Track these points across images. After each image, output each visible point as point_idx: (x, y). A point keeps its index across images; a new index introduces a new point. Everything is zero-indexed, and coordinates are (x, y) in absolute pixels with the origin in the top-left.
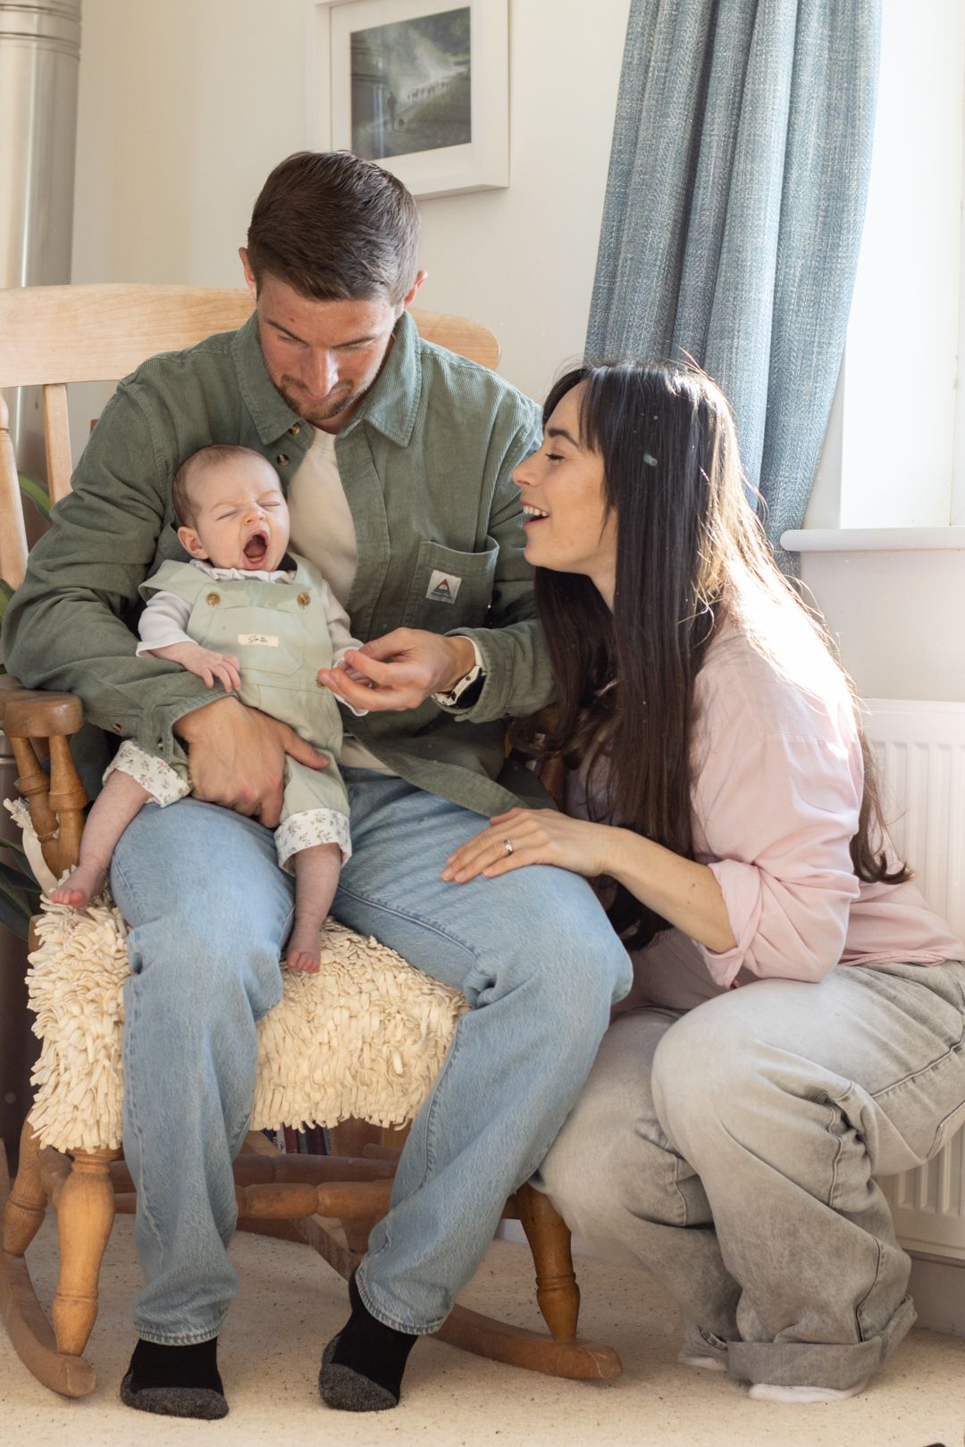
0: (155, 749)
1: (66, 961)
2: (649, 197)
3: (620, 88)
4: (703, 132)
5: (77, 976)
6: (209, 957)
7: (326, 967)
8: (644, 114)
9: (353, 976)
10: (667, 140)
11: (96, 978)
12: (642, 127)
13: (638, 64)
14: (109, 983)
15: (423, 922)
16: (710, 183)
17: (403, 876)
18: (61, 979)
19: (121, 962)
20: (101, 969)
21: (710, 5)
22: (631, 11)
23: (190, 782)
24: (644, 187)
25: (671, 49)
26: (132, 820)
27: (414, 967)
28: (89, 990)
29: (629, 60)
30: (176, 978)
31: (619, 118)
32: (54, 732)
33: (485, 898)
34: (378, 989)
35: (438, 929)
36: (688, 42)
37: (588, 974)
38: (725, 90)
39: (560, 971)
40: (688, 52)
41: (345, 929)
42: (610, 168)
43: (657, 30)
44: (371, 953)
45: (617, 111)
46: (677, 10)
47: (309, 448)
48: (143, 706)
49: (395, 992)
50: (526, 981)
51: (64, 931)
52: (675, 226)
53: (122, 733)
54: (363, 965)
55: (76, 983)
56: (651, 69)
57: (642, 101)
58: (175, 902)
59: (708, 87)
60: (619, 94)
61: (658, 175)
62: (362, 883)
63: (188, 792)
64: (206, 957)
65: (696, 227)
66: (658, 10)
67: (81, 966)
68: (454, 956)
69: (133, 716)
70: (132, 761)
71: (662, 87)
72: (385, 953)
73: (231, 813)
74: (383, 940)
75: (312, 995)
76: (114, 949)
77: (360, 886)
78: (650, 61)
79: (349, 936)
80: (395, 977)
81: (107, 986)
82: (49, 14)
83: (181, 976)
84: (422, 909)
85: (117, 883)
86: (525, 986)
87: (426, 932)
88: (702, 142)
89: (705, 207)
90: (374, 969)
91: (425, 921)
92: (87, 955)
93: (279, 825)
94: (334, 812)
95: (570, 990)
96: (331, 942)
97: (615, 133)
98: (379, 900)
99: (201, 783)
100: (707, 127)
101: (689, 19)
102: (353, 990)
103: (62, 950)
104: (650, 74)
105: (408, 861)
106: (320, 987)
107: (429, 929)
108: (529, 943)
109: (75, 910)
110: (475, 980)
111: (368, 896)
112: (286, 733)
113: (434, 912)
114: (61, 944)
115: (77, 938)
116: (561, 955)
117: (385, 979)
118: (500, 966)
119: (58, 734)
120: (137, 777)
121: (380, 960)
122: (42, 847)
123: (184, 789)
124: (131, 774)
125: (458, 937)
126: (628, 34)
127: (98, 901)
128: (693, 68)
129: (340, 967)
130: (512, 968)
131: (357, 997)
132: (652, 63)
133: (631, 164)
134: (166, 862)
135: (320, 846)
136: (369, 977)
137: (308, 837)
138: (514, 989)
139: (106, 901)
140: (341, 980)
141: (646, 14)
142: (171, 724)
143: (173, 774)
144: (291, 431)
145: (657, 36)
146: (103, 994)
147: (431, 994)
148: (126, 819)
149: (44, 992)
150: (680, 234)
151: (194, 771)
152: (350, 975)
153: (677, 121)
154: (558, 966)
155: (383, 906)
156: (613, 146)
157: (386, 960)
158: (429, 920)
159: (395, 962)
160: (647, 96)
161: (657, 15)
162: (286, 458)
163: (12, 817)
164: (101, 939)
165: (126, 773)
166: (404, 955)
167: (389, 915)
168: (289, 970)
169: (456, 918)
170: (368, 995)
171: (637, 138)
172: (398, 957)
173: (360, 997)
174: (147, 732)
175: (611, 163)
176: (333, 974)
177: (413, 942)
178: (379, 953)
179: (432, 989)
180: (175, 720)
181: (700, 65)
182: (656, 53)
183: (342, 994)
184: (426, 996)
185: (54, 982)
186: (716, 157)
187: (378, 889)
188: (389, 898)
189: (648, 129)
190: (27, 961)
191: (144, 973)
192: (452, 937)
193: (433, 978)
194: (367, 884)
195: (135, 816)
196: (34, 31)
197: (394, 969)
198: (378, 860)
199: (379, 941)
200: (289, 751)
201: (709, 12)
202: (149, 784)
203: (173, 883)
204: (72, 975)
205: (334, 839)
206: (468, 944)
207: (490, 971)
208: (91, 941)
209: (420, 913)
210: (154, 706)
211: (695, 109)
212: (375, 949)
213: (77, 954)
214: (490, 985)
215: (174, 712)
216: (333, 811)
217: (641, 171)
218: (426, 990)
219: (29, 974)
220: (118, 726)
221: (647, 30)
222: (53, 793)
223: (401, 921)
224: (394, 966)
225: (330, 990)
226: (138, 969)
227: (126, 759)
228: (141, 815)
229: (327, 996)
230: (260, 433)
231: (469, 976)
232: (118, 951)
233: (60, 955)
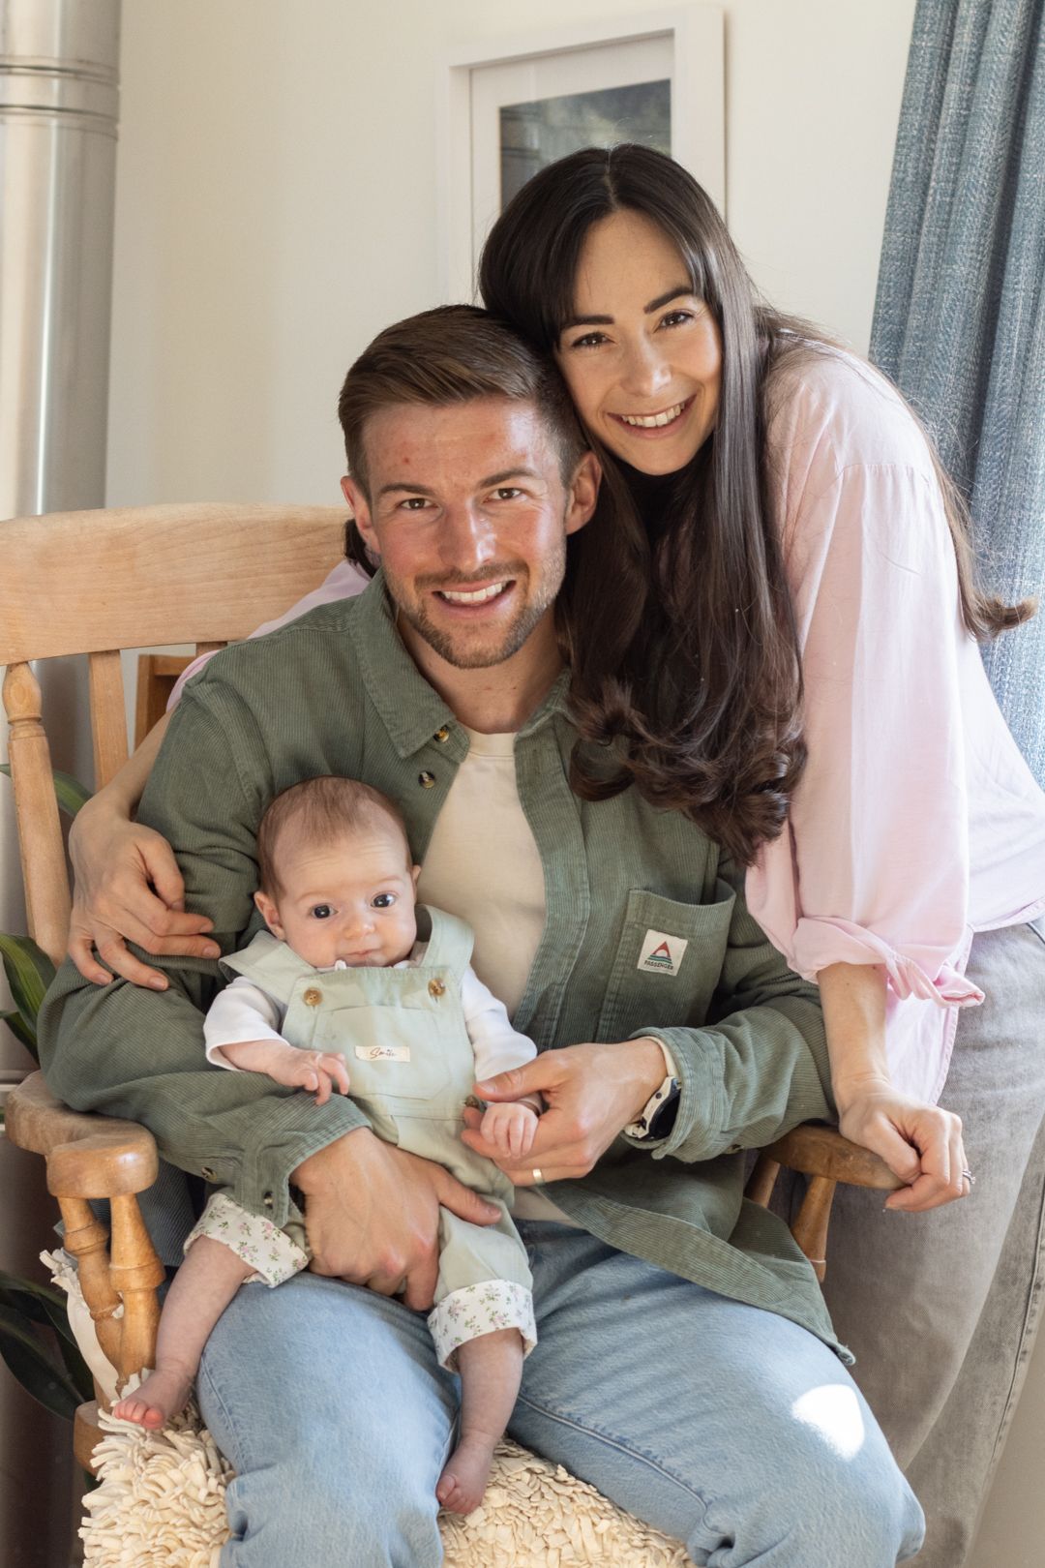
0: (260, 1206)
1: (136, 1509)
2: (928, 376)
3: (888, 214)
4: (1005, 285)
5: (153, 1532)
6: (343, 1523)
7: (499, 1513)
8: (921, 255)
9: (536, 1525)
10: (952, 296)
11: (180, 1536)
12: (919, 274)
13: (912, 182)
14: (198, 1542)
15: (630, 1449)
16: (1014, 356)
17: (601, 1380)
18: (131, 1534)
19: (214, 1512)
20: (186, 1522)
21: (1015, 104)
22: (903, 106)
23: (308, 1249)
24: (921, 359)
25: (959, 164)
26: (227, 1307)
27: (620, 1509)
28: (170, 1551)
29: (901, 175)
30: (297, 1551)
31: (885, 257)
32: (119, 1191)
33: (716, 1422)
34: (570, 1542)
35: (653, 1462)
36: (982, 158)
37: (864, 1535)
38: (1034, 226)
39: (825, 1532)
40: (982, 171)
41: (522, 1452)
42: (874, 329)
43: (940, 135)
44: (560, 1489)
45: (883, 247)
46: (968, 108)
47: (463, 760)
48: (243, 1147)
49: (593, 1547)
50: (776, 1544)
51: (134, 1466)
52: (964, 417)
53: (214, 1179)
54: (550, 1509)
55: (152, 1542)
56: (931, 191)
57: (919, 233)
58: (294, 1442)
59: (1011, 220)
60: (887, 223)
61: (940, 346)
62: (545, 1388)
63: (306, 1264)
64: (339, 1523)
65: (994, 419)
66: (941, 105)
67: (158, 1517)
68: (675, 1500)
69: (230, 1159)
70: (226, 1223)
71: (946, 217)
72: (579, 1490)
73: (364, 1295)
74: (575, 1468)
75: (478, 1553)
76: (203, 1493)
77: (542, 1393)
78: (929, 178)
79: (529, 1465)
80: (594, 1524)
81: (196, 1545)
82: (77, 79)
83: (303, 1548)
84: (629, 1430)
85: (208, 1401)
86: (775, 1551)
87: (636, 1464)
88: (1002, 299)
89: (1006, 390)
90: (564, 1513)
91: (634, 1448)
92: (167, 1500)
93: (433, 1306)
94: (512, 1284)
95: (838, 1557)
96: (504, 1474)
97: (880, 278)
98: (569, 1414)
99: (323, 1249)
100: (1009, 278)
101: (984, 125)
102: (537, 1546)
103: (131, 1493)
104: (930, 199)
105: (609, 1359)
106: (491, 1542)
107: (640, 1461)
108: (780, 1490)
109: (148, 1434)
110: (704, 1538)
111: (554, 1408)
112: (441, 1178)
113: (644, 1436)
114: (129, 1483)
115: (152, 1477)
116: (825, 1509)
117: (580, 1528)
118: (740, 1523)
119: (125, 1193)
120: (234, 1247)
121: (572, 1499)
122: (96, 1326)
123: (300, 1260)
124: (225, 1242)
125: (679, 1475)
126: (898, 140)
127: (179, 1419)
128: (989, 194)
129: (516, 1513)
130: (756, 1526)
131: (542, 1557)
132: (933, 184)
133: (903, 322)
134: (279, 1378)
135: (491, 1335)
136: (558, 1527)
137: (476, 1322)
138: (760, 1554)
139: (190, 1419)
140: (519, 1533)
141: (924, 111)
142: (288, 1174)
143: (284, 1239)
144: (436, 737)
145: (939, 144)
146: (189, 1557)
147: (645, 1546)
148: (220, 1305)
149: (106, 1552)
150: (971, 427)
151: (314, 1233)
152: (530, 1523)
153: (965, 268)
154: (821, 1524)
155: (576, 1424)
156: (878, 296)
157: (580, 1500)
158: (639, 1448)
159: (593, 1503)
160: (925, 230)
161: (940, 112)
162: (431, 776)
163: (52, 1280)
164: (187, 1479)
165: (218, 1242)
166: (605, 1493)
167: (584, 1436)
168: (447, 1518)
169: (677, 1447)
170: (557, 1552)
171: (911, 286)
172: (597, 1495)
173: (546, 1556)
174: (249, 1182)
175: (875, 320)
176: (508, 1523)
177: (617, 1475)
178: (571, 1489)
179: (646, 1540)
180: (293, 1168)
181: (999, 188)
182: (938, 169)
183: (521, 1551)
184: (638, 1551)
185: (119, 1538)
186: (1023, 321)
187: (568, 1399)
188: (584, 1412)
189: (926, 276)
190: (82, 1505)
191: (250, 1543)
192: (672, 1475)
193: (647, 1524)
194: (552, 1390)
195: (232, 1301)
196: (55, 104)
197: (592, 1514)
198: (567, 1356)
199: (570, 1472)
200: (445, 1203)
201: (1013, 113)
202: (251, 1256)
203: (289, 1413)
204: (145, 1530)
205: (514, 1322)
206: (694, 1487)
207: (726, 1529)
208: (172, 1480)
209: (625, 1437)
210: (260, 1147)
211: (993, 252)
212: (564, 1483)
213: (152, 1501)
214: (727, 1544)
215: (290, 1156)
216: (510, 1283)
217: (917, 336)
218: (637, 1542)
219: (83, 1523)
220: (208, 1169)
221: (927, 133)
222: (115, 1266)
223: (603, 1447)
224: (592, 1509)
225: (505, 1547)
226: (242, 1532)
227: (218, 1221)
228: (239, 1301)
229: (500, 1556)
230: (395, 741)
231: (695, 1532)
232: (210, 1494)
233: (129, 1501)
